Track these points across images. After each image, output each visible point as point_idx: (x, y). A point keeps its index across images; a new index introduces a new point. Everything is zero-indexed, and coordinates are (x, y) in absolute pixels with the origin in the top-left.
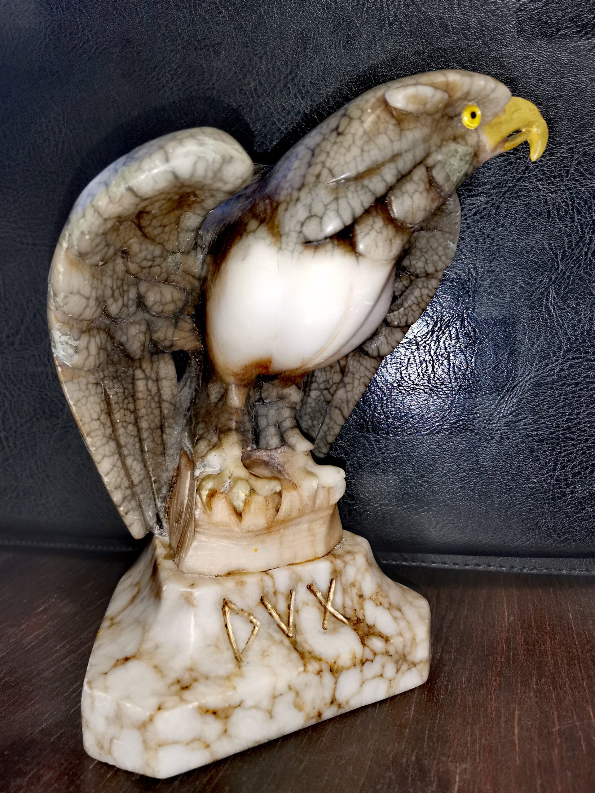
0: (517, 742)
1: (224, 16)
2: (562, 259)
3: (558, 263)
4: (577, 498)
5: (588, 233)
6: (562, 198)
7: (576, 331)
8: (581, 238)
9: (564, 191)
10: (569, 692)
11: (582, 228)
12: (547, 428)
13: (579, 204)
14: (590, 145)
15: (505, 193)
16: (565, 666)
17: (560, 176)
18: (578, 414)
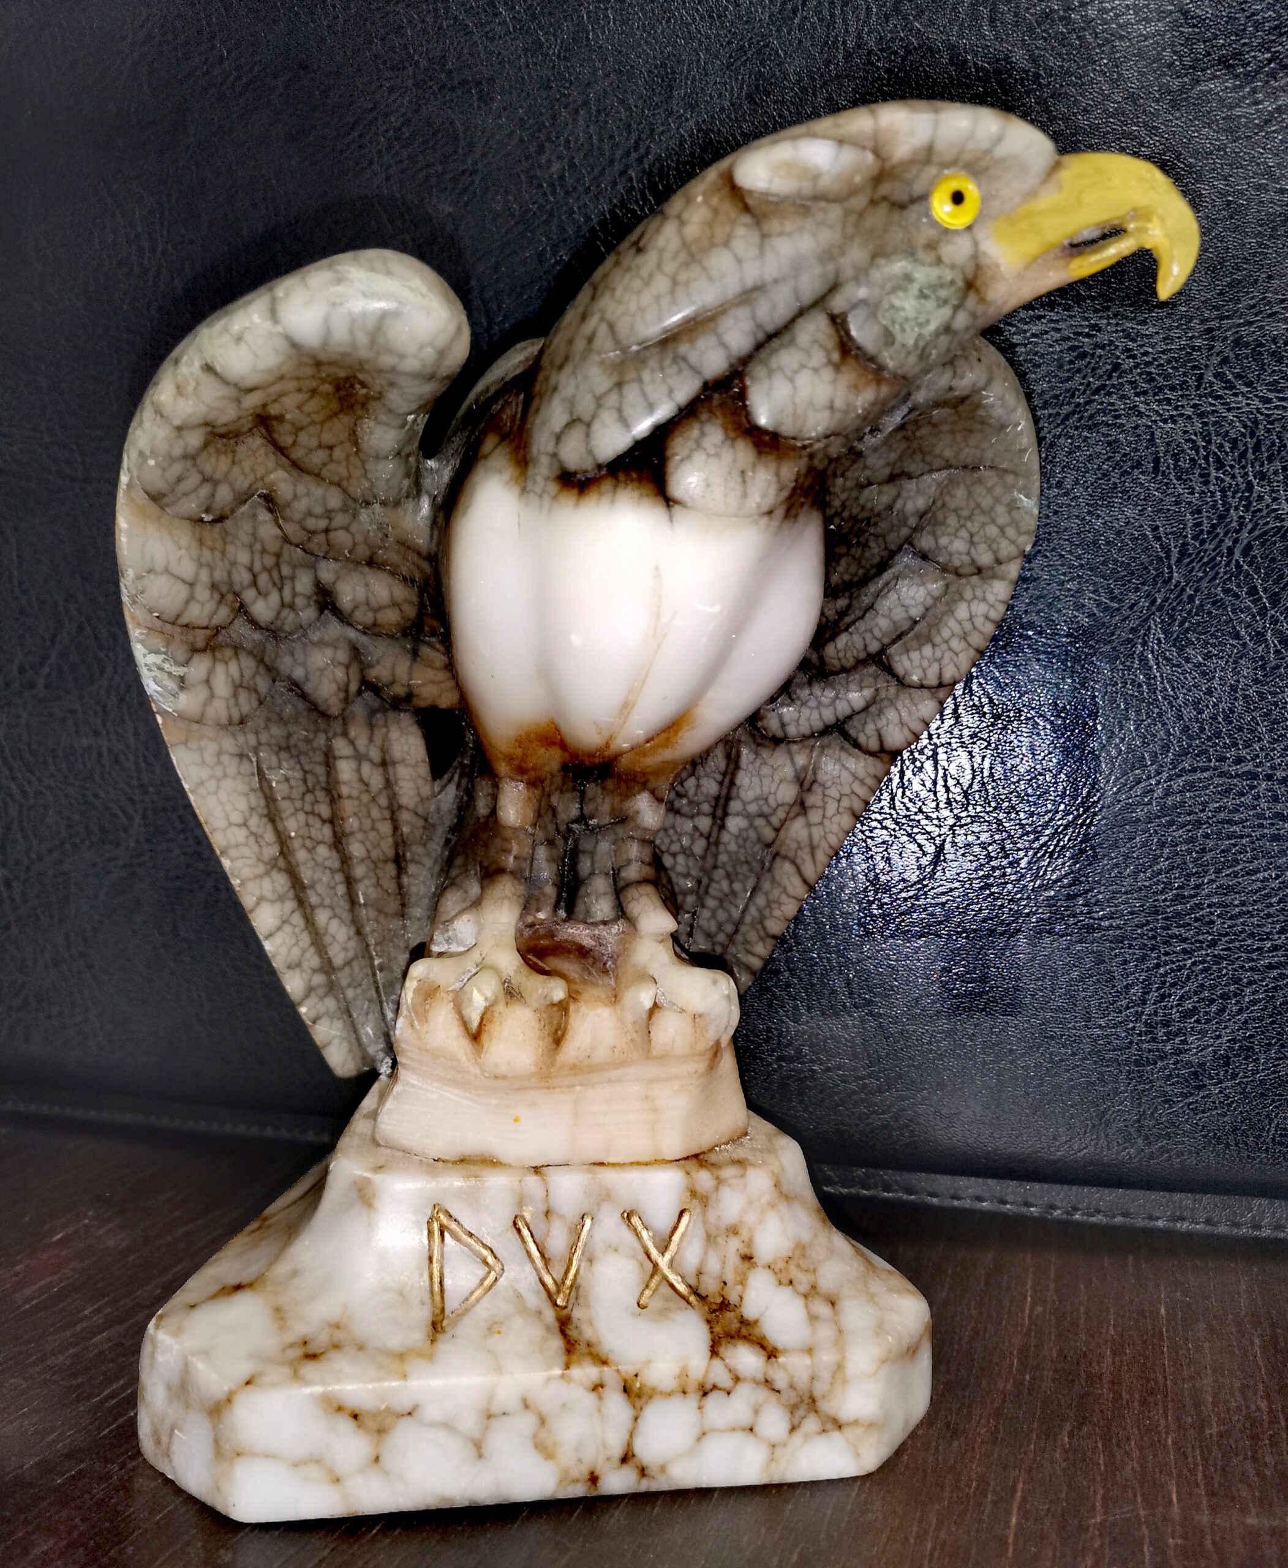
0: (1011, 1541)
1: (505, 22)
2: (1179, 561)
3: (1170, 567)
4: (1189, 1064)
5: (1236, 508)
6: (1185, 432)
7: (1201, 712)
8: (1221, 517)
9: (1189, 417)
10: (1136, 1454)
11: (1224, 496)
12: (1132, 913)
13: (1221, 446)
14: (1250, 323)
15: (1067, 417)
16: (1136, 1404)
17: (1183, 385)
18: (1197, 887)
